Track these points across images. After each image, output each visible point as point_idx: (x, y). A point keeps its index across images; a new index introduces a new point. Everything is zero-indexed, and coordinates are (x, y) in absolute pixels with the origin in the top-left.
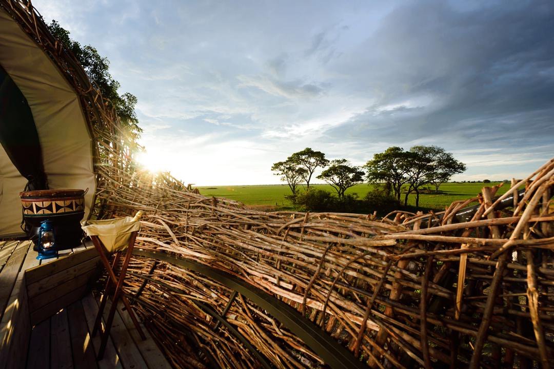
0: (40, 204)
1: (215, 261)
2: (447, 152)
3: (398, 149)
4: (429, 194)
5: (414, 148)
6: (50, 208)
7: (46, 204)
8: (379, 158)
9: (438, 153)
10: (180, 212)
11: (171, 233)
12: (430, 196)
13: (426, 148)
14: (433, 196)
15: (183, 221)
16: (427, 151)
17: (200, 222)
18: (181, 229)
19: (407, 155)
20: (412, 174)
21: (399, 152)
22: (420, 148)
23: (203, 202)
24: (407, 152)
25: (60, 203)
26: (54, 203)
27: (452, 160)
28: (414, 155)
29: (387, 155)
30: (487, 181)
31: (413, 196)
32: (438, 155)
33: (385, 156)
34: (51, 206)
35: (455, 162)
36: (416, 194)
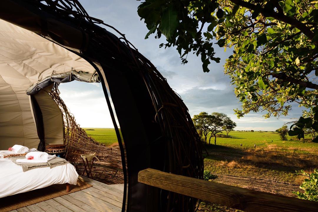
0: (55, 150)
1: (111, 165)
2: (228, 117)
3: (205, 113)
4: (224, 137)
5: (214, 113)
6: (58, 151)
7: (57, 150)
8: (196, 117)
9: (224, 117)
10: (99, 152)
11: (97, 158)
12: (224, 138)
13: (219, 113)
14: (225, 138)
15: (100, 155)
16: (219, 115)
17: (107, 155)
18: (100, 157)
19: (210, 116)
20: (213, 127)
21: (206, 115)
22: (216, 114)
23: (107, 149)
24: (210, 115)
25: (61, 150)
26: (59, 149)
27: (231, 121)
28: (213, 117)
29: (200, 116)
30: (252, 131)
31: (213, 139)
32: (224, 118)
33: (199, 117)
34: (58, 150)
35: (232, 122)
36: (215, 137)
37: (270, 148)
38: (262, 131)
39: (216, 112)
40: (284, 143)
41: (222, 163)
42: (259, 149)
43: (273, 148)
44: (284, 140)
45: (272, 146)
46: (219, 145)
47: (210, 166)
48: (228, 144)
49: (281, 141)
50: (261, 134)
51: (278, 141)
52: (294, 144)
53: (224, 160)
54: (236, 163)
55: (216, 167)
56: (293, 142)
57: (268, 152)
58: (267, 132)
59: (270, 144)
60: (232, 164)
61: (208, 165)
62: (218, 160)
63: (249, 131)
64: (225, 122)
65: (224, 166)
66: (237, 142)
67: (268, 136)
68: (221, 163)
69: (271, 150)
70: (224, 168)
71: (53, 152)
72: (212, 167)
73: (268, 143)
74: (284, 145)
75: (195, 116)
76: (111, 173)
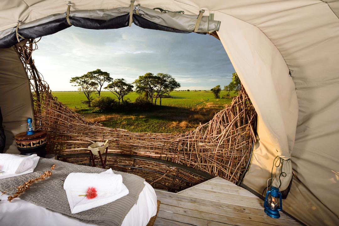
1: (122, 152)
2: (173, 77)
3: (151, 74)
4: (165, 97)
5: (159, 74)
8: (142, 78)
9: (169, 77)
12: (166, 99)
16: (164, 76)
19: (156, 77)
20: (158, 88)
21: (152, 76)
25: (43, 140)
26: (40, 140)
27: (175, 81)
28: (159, 78)
29: (146, 77)
30: (188, 90)
31: (159, 99)
32: (169, 79)
33: (144, 78)
34: (39, 142)
35: (176, 83)
36: (160, 98)
37: (209, 106)
38: (196, 90)
39: (161, 73)
40: (218, 101)
41: (174, 124)
42: (201, 108)
43: (211, 106)
44: (217, 98)
45: (210, 104)
46: (164, 105)
47: (164, 128)
48: (172, 104)
49: (215, 98)
50: (196, 93)
51: (213, 99)
52: (226, 101)
53: (175, 121)
54: (187, 123)
55: (170, 128)
56: (225, 100)
57: (209, 110)
58: (200, 91)
59: (207, 102)
60: (183, 124)
61: (162, 127)
62: (169, 121)
63: (185, 91)
64: (170, 82)
65: (177, 127)
66: (179, 102)
67: (203, 95)
68: (172, 124)
69: (210, 108)
70: (177, 128)
71: (31, 146)
72: (166, 128)
73: (205, 101)
74: (219, 103)
75: (140, 76)
76: (126, 164)
